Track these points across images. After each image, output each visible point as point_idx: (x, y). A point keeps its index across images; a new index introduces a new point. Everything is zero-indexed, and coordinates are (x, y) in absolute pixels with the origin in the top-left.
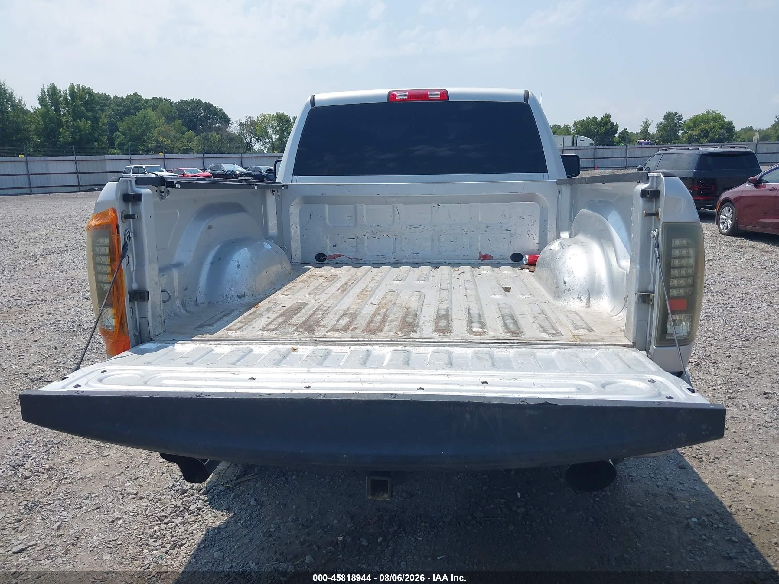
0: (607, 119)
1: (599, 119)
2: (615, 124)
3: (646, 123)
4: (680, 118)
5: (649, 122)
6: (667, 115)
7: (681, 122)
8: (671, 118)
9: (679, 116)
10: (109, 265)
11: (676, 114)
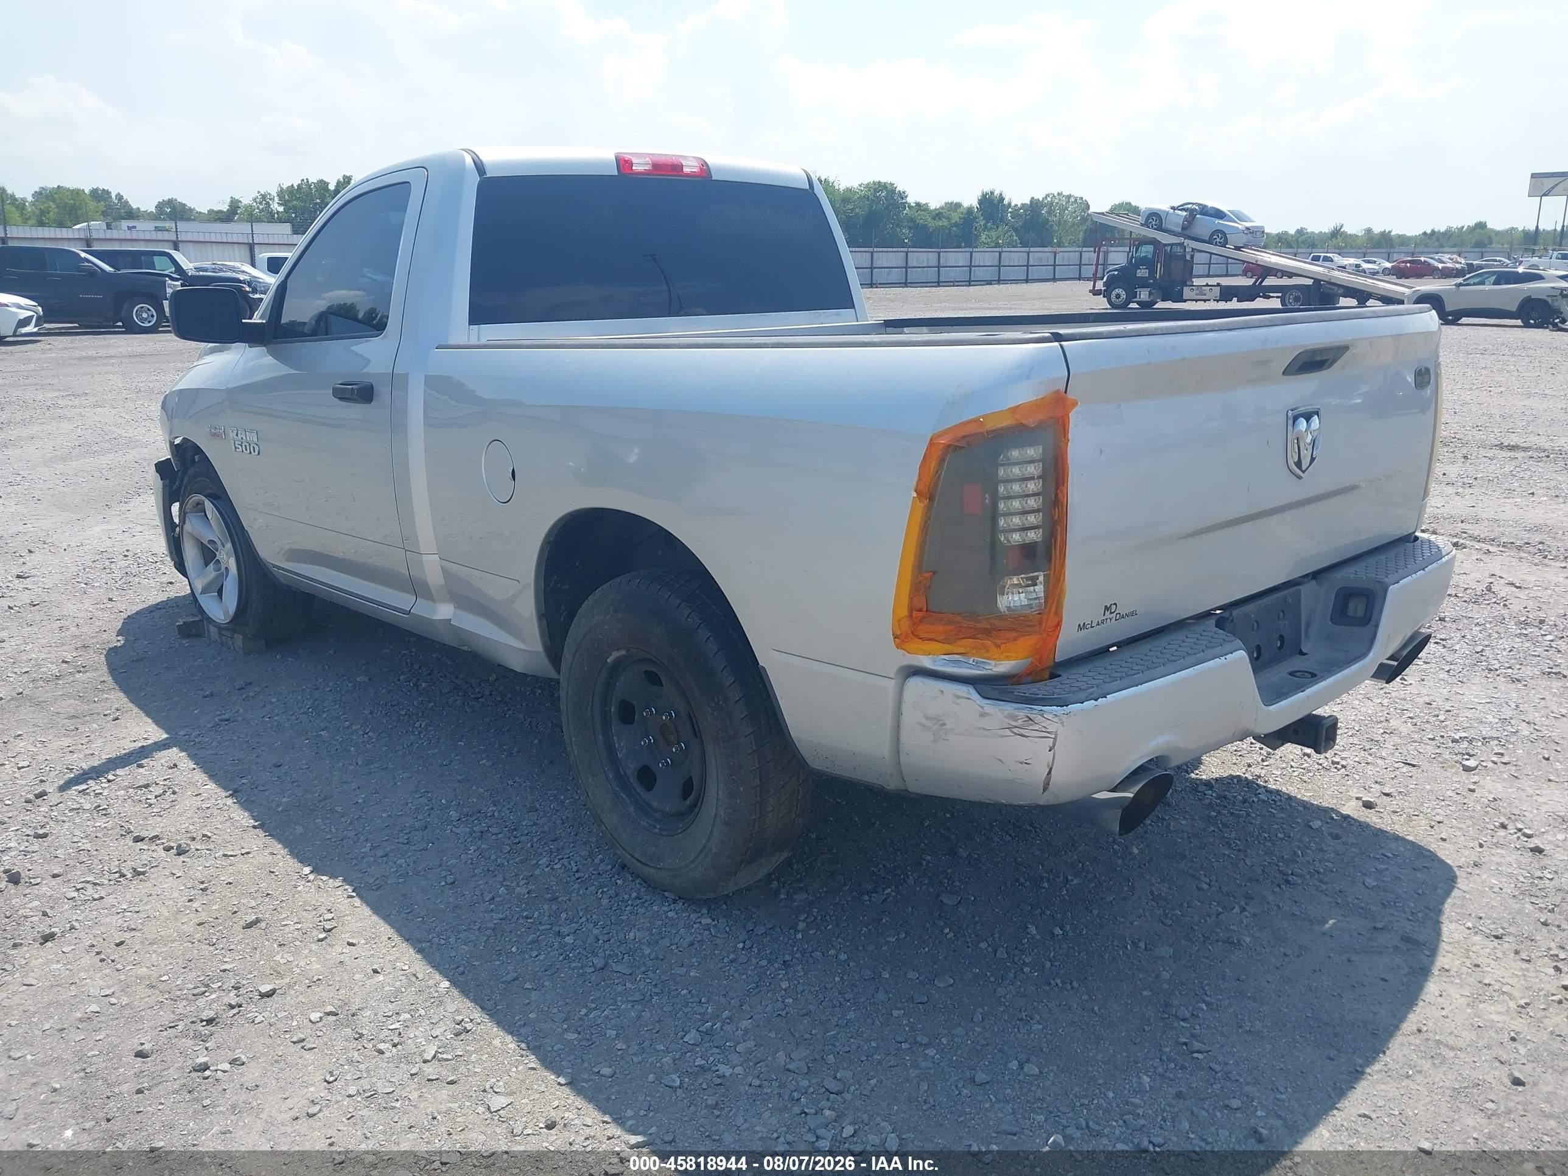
1: (331, 187)
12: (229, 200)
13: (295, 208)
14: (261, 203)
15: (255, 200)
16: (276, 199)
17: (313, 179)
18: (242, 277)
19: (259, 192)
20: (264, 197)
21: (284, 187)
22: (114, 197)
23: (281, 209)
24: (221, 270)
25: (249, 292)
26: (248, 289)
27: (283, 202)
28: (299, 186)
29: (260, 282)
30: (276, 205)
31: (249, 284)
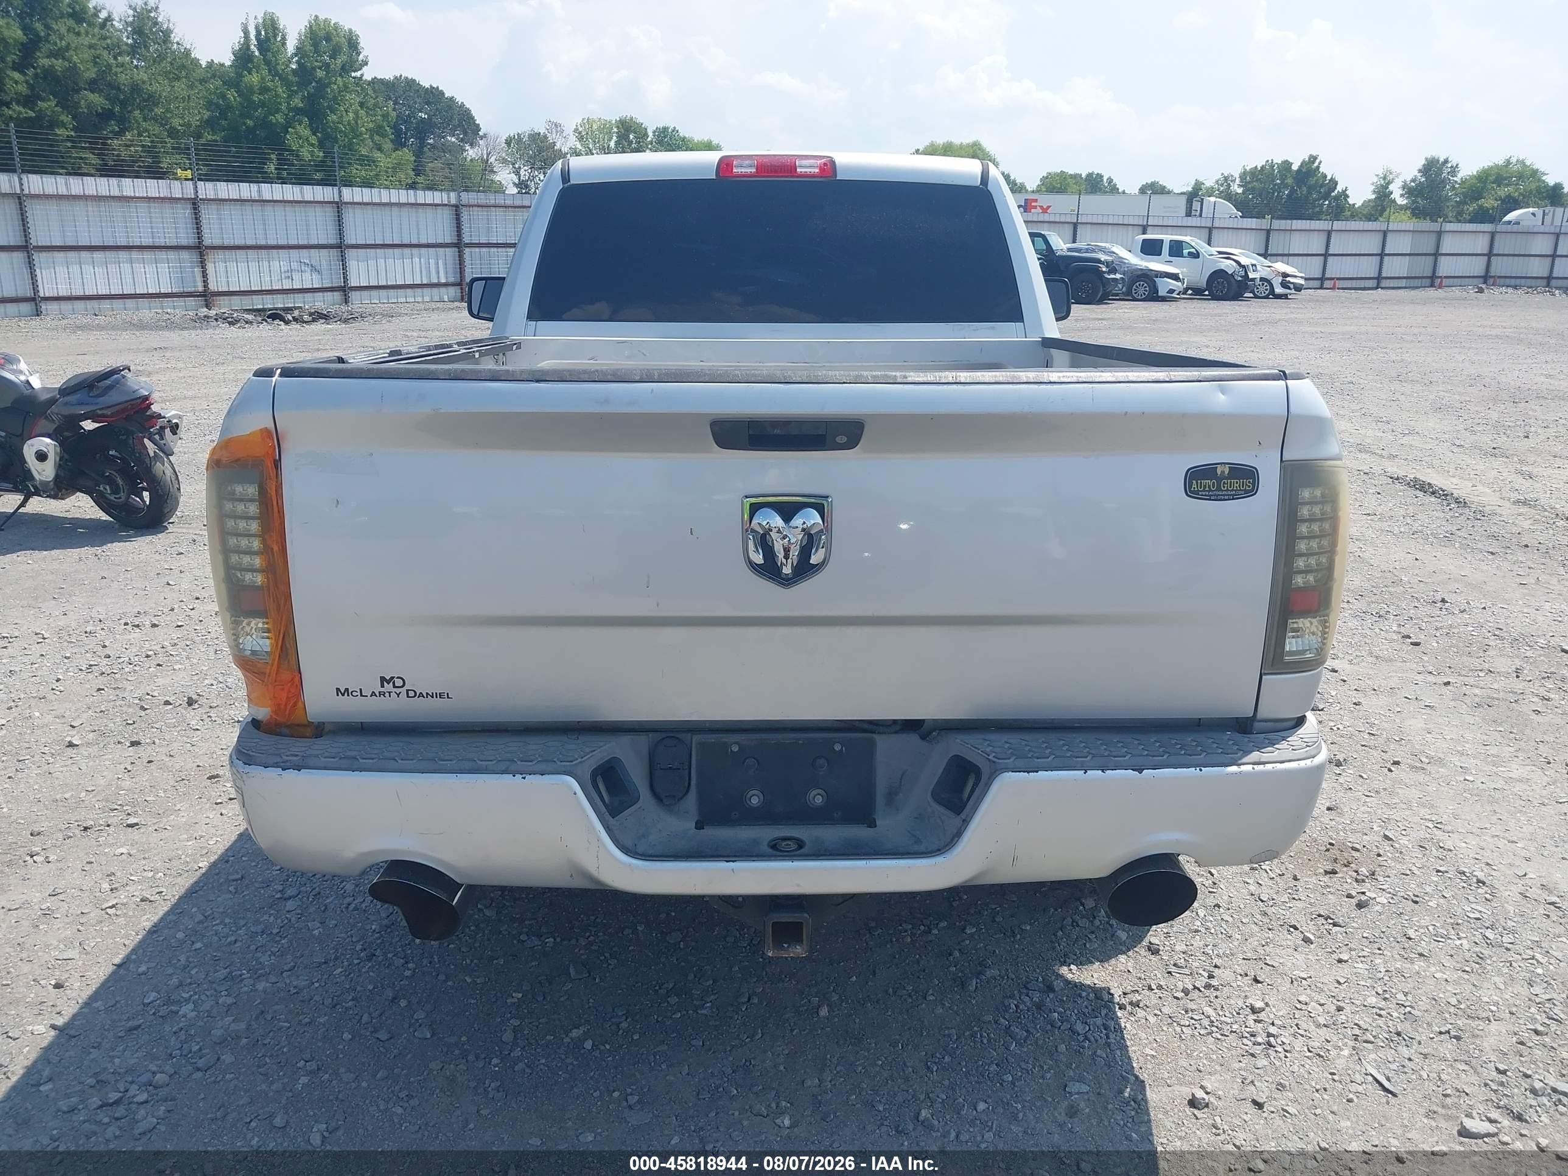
0: (1309, 169)
1: (1295, 167)
2: (1329, 178)
3: (1384, 178)
4: (1454, 170)
5: (1391, 177)
6: (1428, 165)
7: (1455, 179)
8: (1433, 169)
9: (1452, 167)
10: (260, 536)
11: (1446, 161)
12: (1193, 182)
13: (1253, 189)
14: (1222, 185)
15: (1217, 182)
16: (1238, 181)
17: (1278, 160)
18: (1103, 257)
19: (1222, 174)
20: (1226, 179)
21: (1248, 169)
22: (1105, 180)
23: (1240, 190)
24: (1093, 251)
25: (1105, 272)
26: (1104, 269)
27: (1244, 184)
28: (1262, 167)
29: (1125, 263)
30: (1236, 186)
31: (1107, 264)
